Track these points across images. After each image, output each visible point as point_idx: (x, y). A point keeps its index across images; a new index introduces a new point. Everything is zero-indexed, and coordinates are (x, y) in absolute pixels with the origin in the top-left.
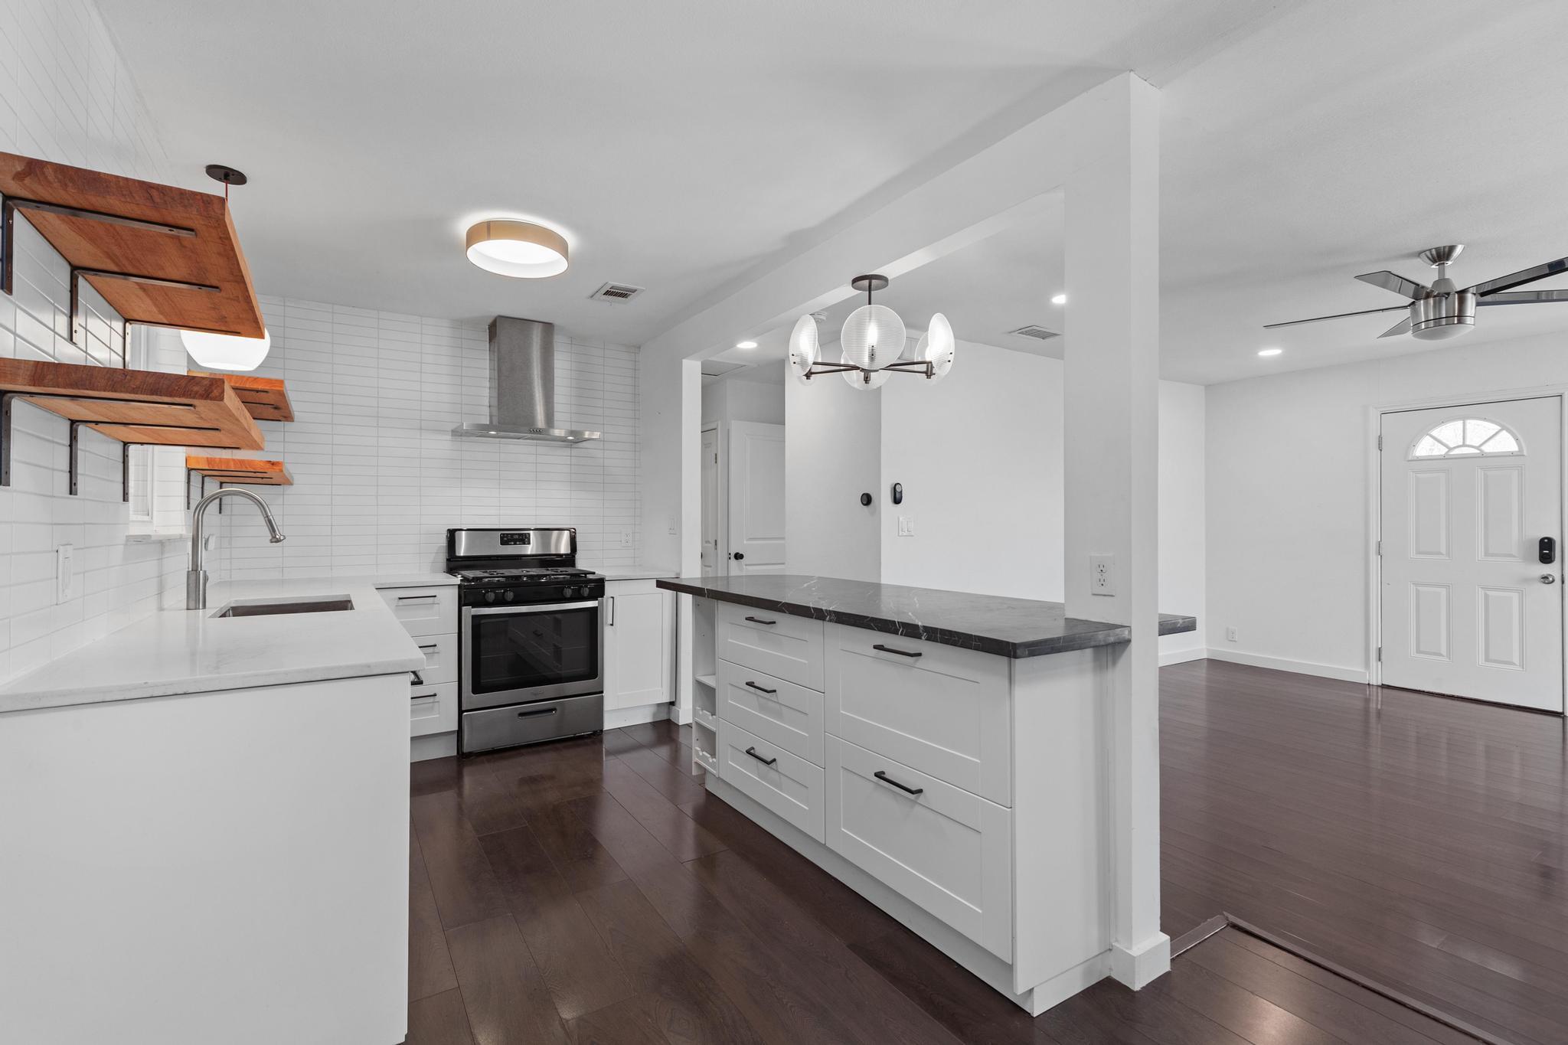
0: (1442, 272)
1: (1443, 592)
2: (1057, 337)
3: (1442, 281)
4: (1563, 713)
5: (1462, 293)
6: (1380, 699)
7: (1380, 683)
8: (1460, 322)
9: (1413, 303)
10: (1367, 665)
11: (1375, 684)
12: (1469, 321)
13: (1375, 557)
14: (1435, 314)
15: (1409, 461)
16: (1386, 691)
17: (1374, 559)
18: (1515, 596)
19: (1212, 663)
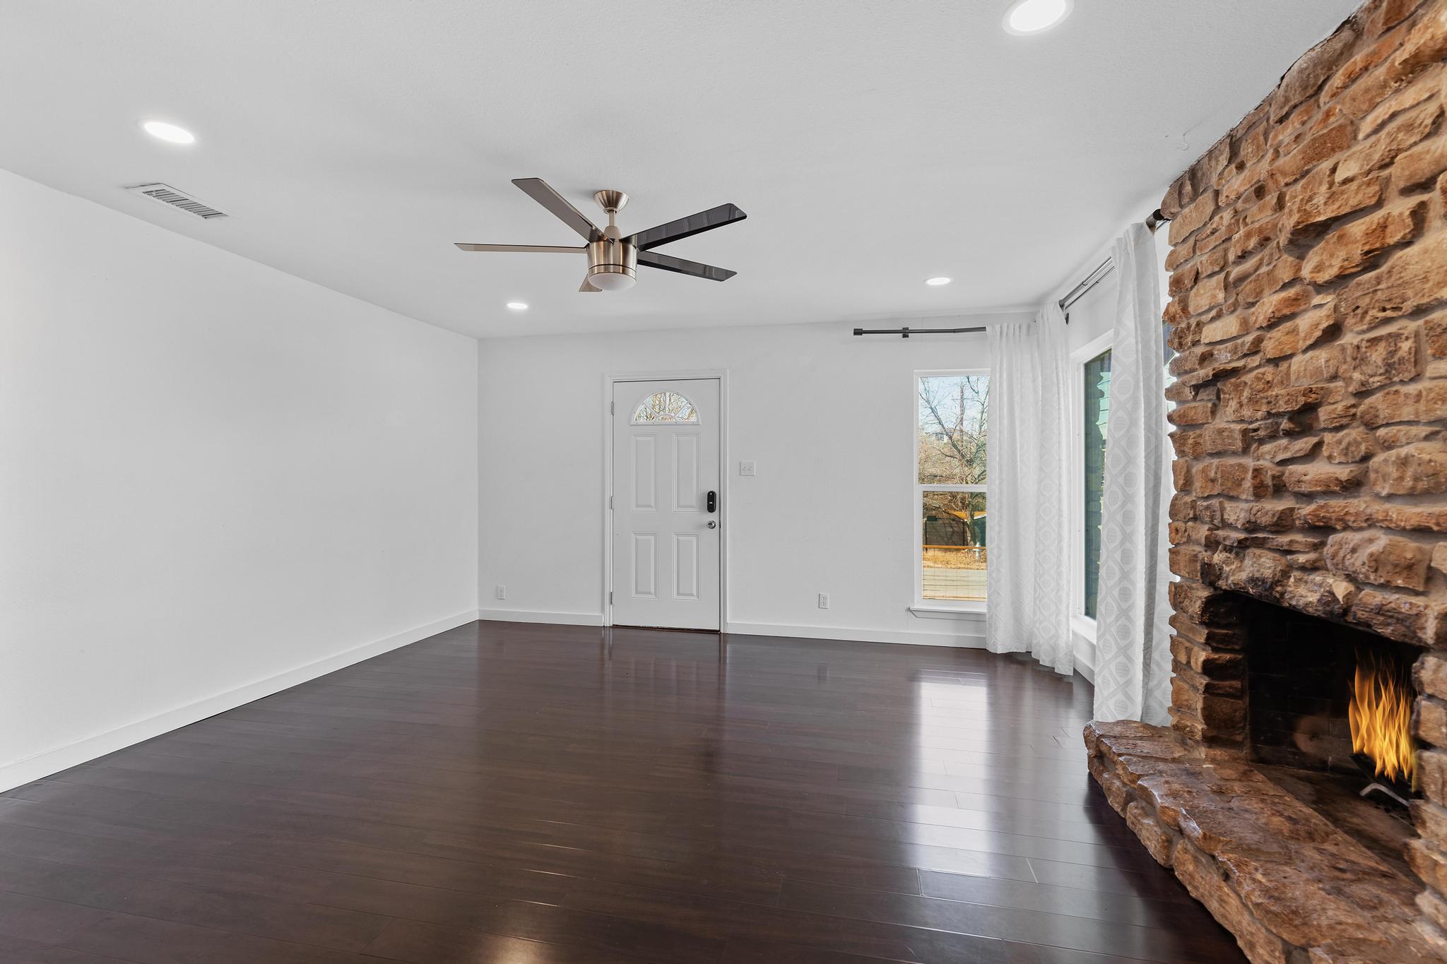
0: (612, 220)
1: (652, 538)
2: (223, 218)
3: (611, 228)
4: (719, 631)
5: (626, 241)
6: (611, 638)
7: (611, 625)
8: (624, 272)
9: (588, 245)
10: (603, 610)
11: (608, 625)
12: (631, 273)
13: (609, 510)
14: (605, 260)
15: (632, 425)
16: (617, 631)
17: (608, 511)
18: (694, 539)
19: (484, 624)
